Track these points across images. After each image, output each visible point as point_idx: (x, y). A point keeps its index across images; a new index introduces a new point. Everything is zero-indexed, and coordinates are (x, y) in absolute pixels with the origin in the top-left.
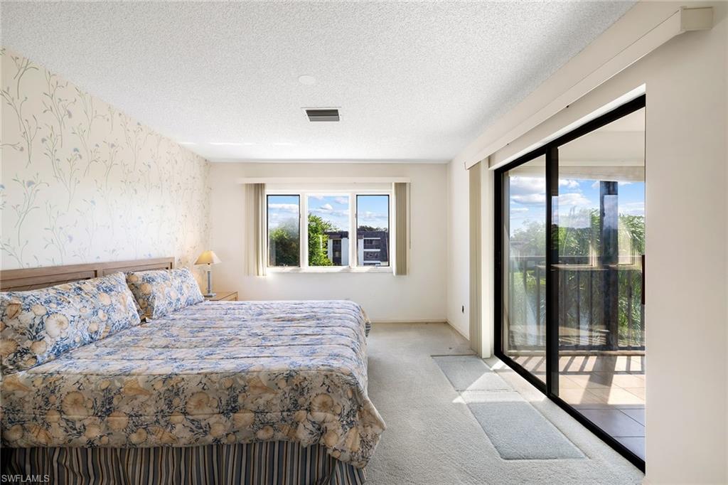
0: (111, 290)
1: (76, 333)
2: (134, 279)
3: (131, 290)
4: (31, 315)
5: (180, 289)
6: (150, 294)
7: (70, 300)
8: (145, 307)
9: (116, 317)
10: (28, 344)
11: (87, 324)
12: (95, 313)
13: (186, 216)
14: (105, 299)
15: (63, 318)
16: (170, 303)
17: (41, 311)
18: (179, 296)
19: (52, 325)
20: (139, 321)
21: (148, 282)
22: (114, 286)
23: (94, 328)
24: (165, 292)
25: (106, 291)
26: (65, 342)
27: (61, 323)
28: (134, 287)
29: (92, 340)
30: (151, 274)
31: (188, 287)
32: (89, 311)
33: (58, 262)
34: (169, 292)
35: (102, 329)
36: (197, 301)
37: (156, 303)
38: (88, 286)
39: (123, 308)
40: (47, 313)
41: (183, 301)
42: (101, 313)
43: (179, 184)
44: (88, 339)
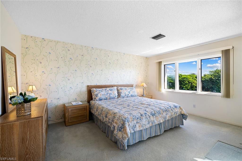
0: (112, 90)
1: (103, 97)
2: (118, 89)
3: (117, 91)
4: (97, 92)
5: (129, 92)
6: (121, 92)
7: (103, 91)
8: (119, 95)
9: (111, 96)
10: (96, 97)
11: (105, 96)
12: (107, 94)
13: (138, 74)
14: (110, 92)
15: (101, 94)
16: (126, 95)
17: (98, 92)
18: (129, 94)
19: (99, 95)
20: (117, 98)
21: (121, 89)
22: (113, 89)
23: (107, 97)
24: (125, 92)
25: (110, 90)
26: (101, 98)
27: (101, 95)
28: (118, 90)
29: (106, 99)
30: (122, 88)
31: (132, 92)
32: (106, 94)
33: (106, 84)
34: (126, 92)
35: (108, 97)
36: (134, 96)
37: (122, 94)
38: (108, 89)
39: (113, 94)
40: (99, 93)
41: (130, 95)
42: (108, 94)
43: (136, 65)
44: (105, 99)
